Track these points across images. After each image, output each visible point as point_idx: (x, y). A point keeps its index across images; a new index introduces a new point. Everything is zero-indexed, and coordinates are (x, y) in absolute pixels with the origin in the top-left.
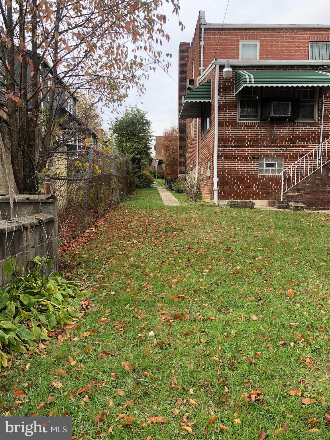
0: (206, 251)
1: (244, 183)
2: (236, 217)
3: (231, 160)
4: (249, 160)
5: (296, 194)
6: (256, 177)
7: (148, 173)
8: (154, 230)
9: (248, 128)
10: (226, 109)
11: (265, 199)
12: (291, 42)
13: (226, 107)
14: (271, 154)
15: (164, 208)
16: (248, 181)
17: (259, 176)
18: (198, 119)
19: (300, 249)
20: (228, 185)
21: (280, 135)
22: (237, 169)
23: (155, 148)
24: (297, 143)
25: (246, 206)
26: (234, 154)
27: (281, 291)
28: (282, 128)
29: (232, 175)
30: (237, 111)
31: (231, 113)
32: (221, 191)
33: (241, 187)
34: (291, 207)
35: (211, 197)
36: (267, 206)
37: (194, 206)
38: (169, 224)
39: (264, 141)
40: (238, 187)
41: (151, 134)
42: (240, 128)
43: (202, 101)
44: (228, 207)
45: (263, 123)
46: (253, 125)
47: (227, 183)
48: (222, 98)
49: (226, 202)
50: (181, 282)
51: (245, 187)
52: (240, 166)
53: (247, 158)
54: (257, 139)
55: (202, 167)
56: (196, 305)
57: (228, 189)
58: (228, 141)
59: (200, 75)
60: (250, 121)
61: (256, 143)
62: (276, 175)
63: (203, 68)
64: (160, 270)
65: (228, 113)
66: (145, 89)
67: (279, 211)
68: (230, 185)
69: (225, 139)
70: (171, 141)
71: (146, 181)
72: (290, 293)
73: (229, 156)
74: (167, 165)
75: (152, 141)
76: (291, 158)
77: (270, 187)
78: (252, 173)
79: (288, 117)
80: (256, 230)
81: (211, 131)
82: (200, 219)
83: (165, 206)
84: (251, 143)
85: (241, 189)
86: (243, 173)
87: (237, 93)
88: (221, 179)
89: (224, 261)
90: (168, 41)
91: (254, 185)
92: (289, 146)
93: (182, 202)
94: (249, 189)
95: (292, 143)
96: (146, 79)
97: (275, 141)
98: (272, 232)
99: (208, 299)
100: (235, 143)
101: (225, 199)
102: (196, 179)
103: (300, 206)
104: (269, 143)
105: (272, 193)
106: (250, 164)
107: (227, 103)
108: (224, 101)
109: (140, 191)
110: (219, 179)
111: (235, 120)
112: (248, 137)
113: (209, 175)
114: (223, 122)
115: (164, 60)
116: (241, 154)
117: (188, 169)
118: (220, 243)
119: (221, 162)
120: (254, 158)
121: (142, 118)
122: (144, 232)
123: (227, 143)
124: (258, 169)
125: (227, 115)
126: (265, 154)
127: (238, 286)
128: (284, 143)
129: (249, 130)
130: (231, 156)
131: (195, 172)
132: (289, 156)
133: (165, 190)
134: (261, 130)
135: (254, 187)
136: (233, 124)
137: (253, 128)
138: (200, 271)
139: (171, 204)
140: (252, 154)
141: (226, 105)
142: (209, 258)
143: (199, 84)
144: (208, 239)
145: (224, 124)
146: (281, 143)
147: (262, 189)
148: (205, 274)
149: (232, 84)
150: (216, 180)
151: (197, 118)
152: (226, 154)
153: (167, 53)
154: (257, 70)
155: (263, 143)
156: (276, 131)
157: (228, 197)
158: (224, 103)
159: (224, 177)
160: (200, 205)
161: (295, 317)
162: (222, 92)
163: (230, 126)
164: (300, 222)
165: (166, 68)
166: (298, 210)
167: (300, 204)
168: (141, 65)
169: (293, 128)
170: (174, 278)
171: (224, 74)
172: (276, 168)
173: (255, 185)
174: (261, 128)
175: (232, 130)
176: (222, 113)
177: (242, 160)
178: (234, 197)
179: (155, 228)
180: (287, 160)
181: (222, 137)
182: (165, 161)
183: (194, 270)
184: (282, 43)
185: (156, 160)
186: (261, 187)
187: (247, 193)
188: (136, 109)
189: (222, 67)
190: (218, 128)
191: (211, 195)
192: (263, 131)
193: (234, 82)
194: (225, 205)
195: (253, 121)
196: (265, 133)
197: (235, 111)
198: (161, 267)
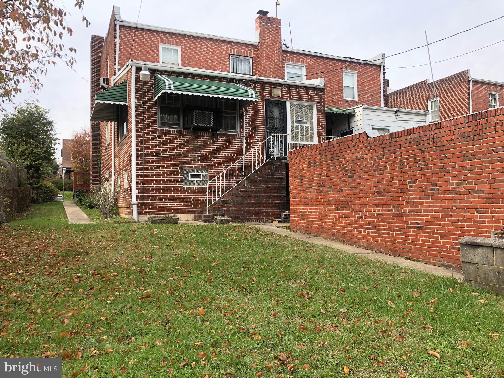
0: (114, 276)
1: (167, 196)
2: (156, 234)
3: (152, 170)
4: (172, 171)
5: (222, 207)
6: (181, 189)
7: (51, 184)
8: (50, 255)
9: (170, 136)
10: (144, 114)
11: (191, 213)
12: (212, 52)
13: (144, 112)
14: (196, 164)
15: (68, 226)
16: (171, 193)
17: (184, 188)
18: (113, 122)
19: (219, 264)
20: (150, 198)
21: (204, 145)
22: (159, 180)
23: (62, 153)
24: (222, 154)
25: (169, 221)
26: (156, 163)
27: (192, 310)
28: (206, 139)
29: (153, 187)
30: (157, 118)
31: (151, 119)
32: (141, 205)
33: (165, 200)
34: (217, 221)
35: (130, 212)
36: (193, 220)
37: (108, 223)
38: (71, 247)
39: (188, 151)
40: (161, 200)
41: (55, 137)
42: (161, 136)
43: (117, 103)
44: (149, 223)
45: (185, 132)
46: (175, 133)
47: (148, 196)
48: (140, 103)
49: (146, 217)
50: (78, 315)
51: (168, 200)
52: (163, 177)
53: (170, 168)
54: (180, 148)
55: (119, 177)
56: (93, 340)
57: (149, 203)
58: (148, 149)
59: (115, 74)
60: (171, 129)
61: (179, 153)
62: (202, 187)
63: (119, 67)
64: (52, 305)
65: (147, 119)
66: (42, 85)
67: (203, 226)
68: (152, 198)
69: (144, 147)
70: (82, 146)
71: (47, 194)
72: (200, 312)
73: (150, 166)
74: (76, 174)
75: (56, 145)
76: (216, 169)
77: (196, 200)
78: (176, 184)
79: (211, 127)
80: (176, 248)
81: (128, 137)
82: (113, 238)
83: (70, 225)
84: (173, 152)
85: (164, 202)
86: (166, 184)
87: (156, 98)
88: (141, 191)
89: (135, 286)
90: (71, 35)
91: (178, 198)
92: (214, 157)
93: (93, 219)
94: (173, 202)
95: (216, 154)
96: (43, 73)
97: (199, 151)
98: (194, 248)
99: (108, 330)
100: (156, 152)
101: (146, 215)
102: (113, 191)
103: (225, 219)
104: (193, 153)
105: (198, 206)
106: (174, 175)
107: (145, 108)
108: (142, 105)
109: (37, 206)
110: (138, 191)
111: (155, 126)
112: (170, 146)
113: (127, 186)
114: (142, 128)
115: (66, 55)
116: (163, 163)
117: (103, 179)
118: (133, 265)
119: (141, 173)
120: (177, 169)
121: (41, 116)
122: (36, 259)
123: (147, 152)
124: (182, 180)
125: (146, 121)
126: (189, 164)
127: (145, 312)
128: (209, 154)
129: (171, 139)
130: (152, 166)
131: (111, 183)
132: (214, 167)
133: (74, 205)
134: (184, 140)
135: (179, 200)
136: (153, 131)
137: (175, 137)
138: (104, 300)
139: (78, 222)
140: (175, 164)
141: (144, 110)
142: (117, 283)
143: (114, 84)
144: (119, 262)
145: (142, 130)
146: (206, 154)
147: (187, 202)
148: (109, 302)
149: (150, 88)
150: (134, 192)
151: (111, 122)
152: (146, 163)
153: (71, 47)
154: (177, 76)
155: (187, 153)
156: (200, 140)
157: (150, 212)
158: (142, 107)
159: (144, 189)
160: (116, 222)
161: (202, 336)
162: (139, 96)
163: (149, 133)
164: (223, 236)
165: (70, 64)
166: (223, 223)
167: (226, 217)
168: (36, 56)
169: (217, 139)
170: (68, 312)
171: (141, 77)
172: (201, 179)
173: (180, 198)
174: (184, 137)
175: (152, 138)
176: (140, 119)
177: (165, 171)
178: (157, 211)
179: (52, 253)
180: (212, 171)
181: (141, 144)
182: (74, 169)
183: (96, 299)
184: (203, 52)
185: (63, 168)
186: (186, 200)
187: (171, 207)
188: (33, 105)
189: (139, 69)
190: (136, 135)
191: (130, 210)
192: (187, 140)
193: (153, 86)
194: (146, 221)
195: (176, 130)
196: (188, 142)
197: (155, 117)
198: (53, 300)
